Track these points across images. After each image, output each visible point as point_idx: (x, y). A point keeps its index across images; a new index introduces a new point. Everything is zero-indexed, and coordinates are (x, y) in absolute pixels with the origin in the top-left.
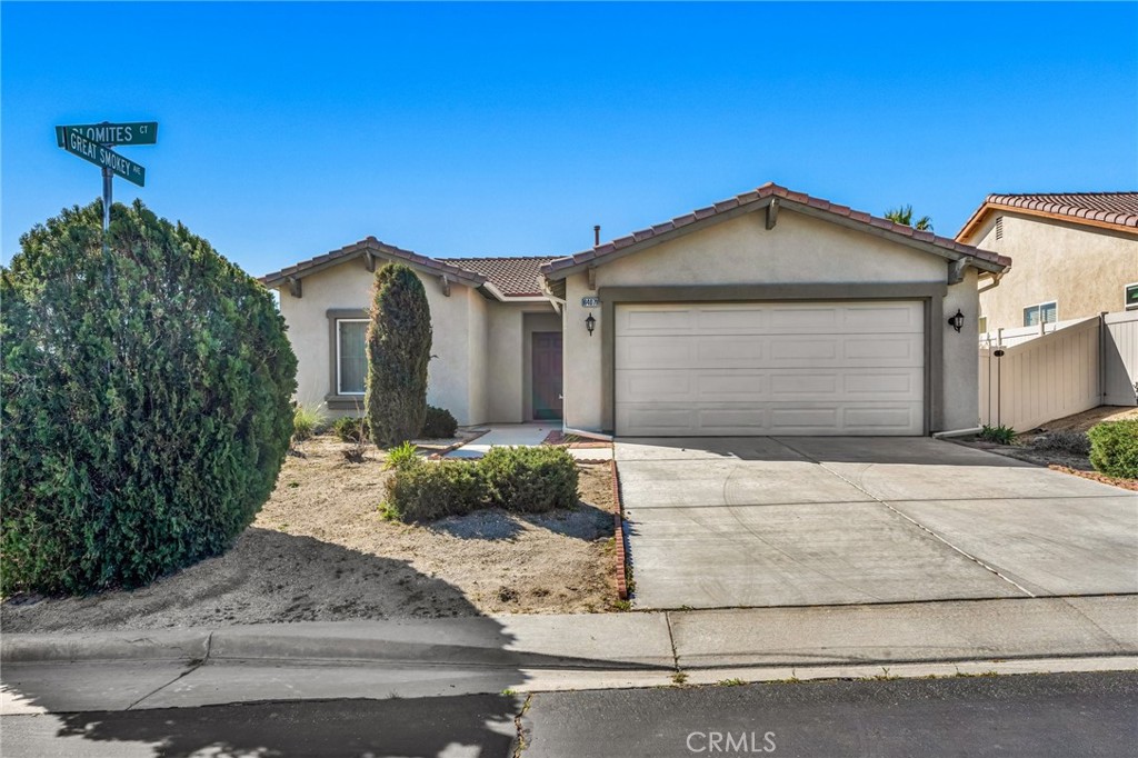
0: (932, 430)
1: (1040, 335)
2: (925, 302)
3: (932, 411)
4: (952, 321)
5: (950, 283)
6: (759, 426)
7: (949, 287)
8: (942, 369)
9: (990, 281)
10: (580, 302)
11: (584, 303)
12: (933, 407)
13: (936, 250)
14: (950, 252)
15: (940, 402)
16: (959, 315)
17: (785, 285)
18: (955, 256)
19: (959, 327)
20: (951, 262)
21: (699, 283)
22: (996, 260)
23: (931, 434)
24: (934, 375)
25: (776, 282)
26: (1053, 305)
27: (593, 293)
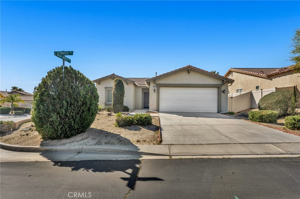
1: (240, 94)
2: (218, 88)
4: (223, 92)
5: (223, 84)
6: (186, 110)
9: (230, 84)
11: (154, 87)
13: (220, 78)
14: (223, 79)
15: (221, 107)
16: (224, 90)
17: (192, 84)
20: (223, 81)
21: (175, 83)
22: (231, 80)
23: (219, 113)
24: (219, 101)
25: (190, 83)
26: (242, 89)
27: (155, 85)
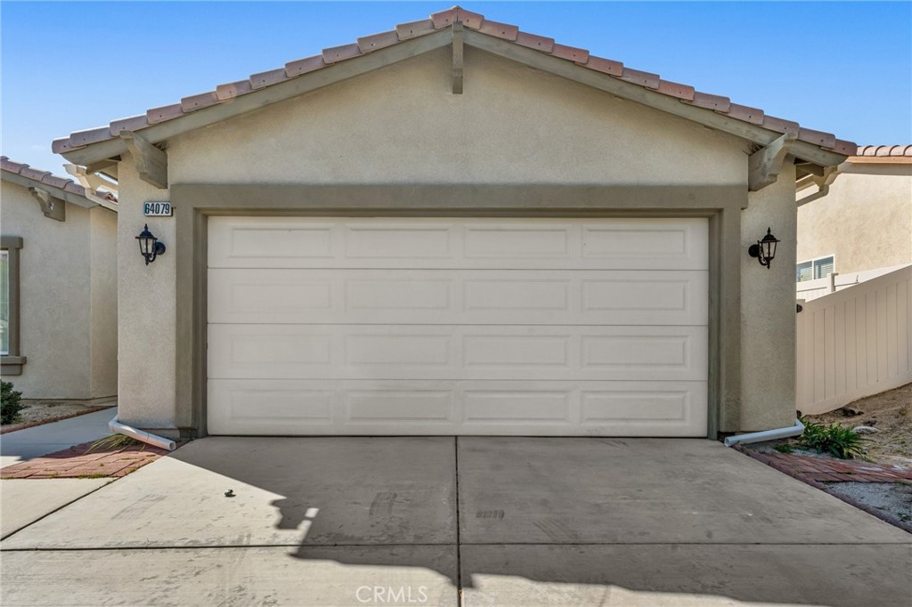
0: (723, 429)
2: (710, 219)
3: (723, 399)
4: (755, 251)
5: (752, 188)
6: (445, 419)
7: (751, 194)
8: (739, 328)
10: (142, 209)
11: (146, 210)
12: (724, 392)
13: (732, 127)
14: (755, 131)
15: (736, 385)
16: (769, 238)
17: (485, 186)
18: (762, 138)
19: (768, 259)
20: (756, 149)
21: (341, 180)
22: (830, 144)
23: (721, 436)
24: (724, 338)
25: (469, 180)
26: (830, 260)
27: (163, 195)
